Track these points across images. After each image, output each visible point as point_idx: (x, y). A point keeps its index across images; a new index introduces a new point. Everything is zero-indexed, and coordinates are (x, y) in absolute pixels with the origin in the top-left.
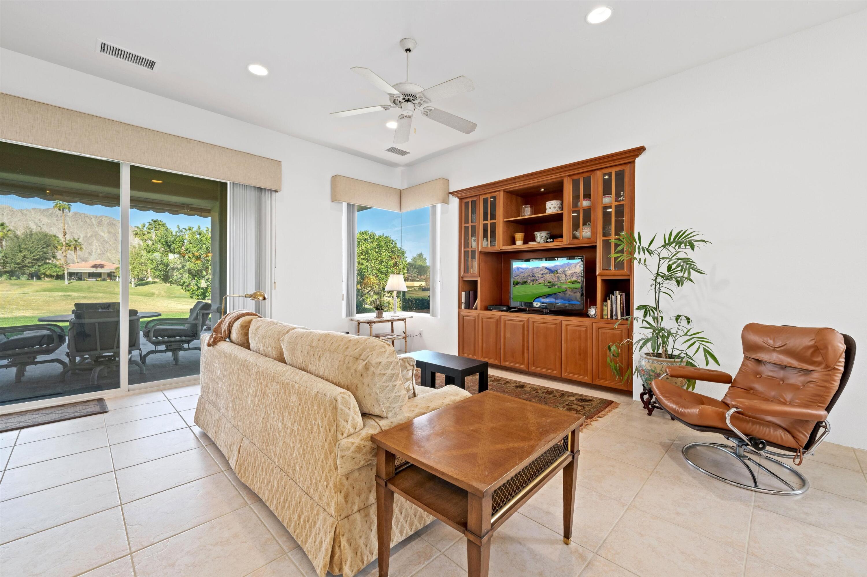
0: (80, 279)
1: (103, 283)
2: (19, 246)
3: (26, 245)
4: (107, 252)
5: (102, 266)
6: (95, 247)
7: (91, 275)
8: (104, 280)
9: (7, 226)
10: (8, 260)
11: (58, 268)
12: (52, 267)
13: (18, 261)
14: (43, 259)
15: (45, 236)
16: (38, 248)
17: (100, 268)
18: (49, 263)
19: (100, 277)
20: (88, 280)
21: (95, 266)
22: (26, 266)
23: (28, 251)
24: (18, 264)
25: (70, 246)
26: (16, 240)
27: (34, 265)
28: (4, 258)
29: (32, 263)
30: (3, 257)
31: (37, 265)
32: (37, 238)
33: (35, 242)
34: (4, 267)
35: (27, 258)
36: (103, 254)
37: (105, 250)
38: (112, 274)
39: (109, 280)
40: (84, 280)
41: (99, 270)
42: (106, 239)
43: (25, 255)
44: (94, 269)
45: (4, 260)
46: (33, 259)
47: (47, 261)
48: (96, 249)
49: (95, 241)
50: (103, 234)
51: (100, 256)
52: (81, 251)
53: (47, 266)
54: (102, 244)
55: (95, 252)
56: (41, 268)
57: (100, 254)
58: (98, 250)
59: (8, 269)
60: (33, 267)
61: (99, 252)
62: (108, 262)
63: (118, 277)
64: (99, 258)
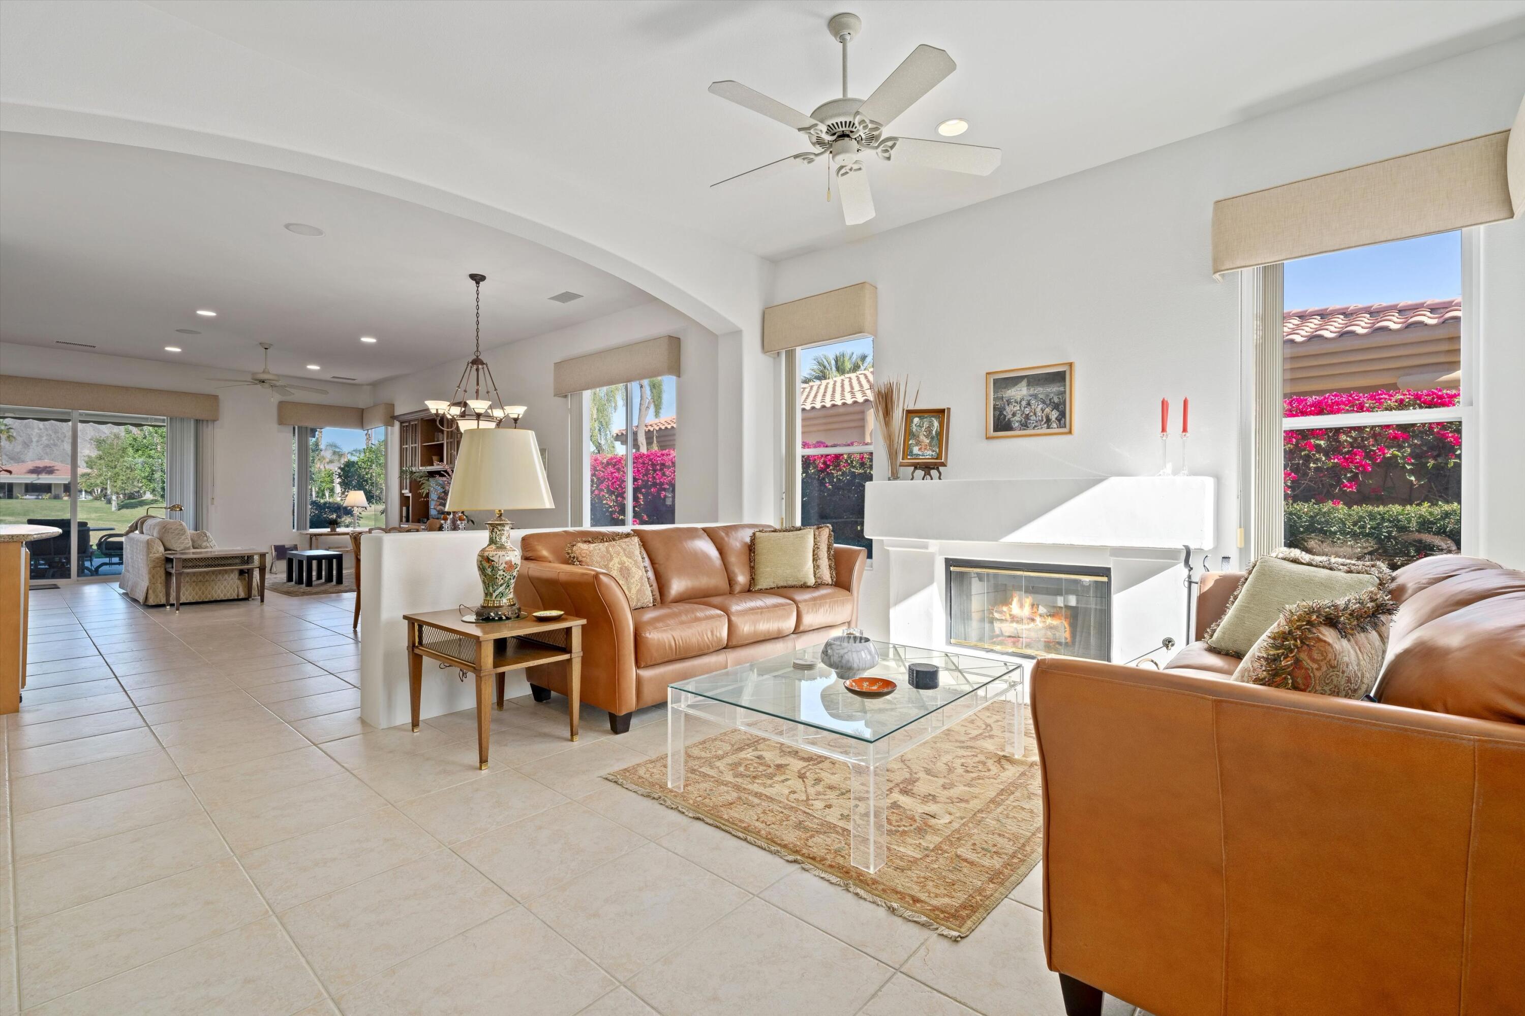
0: (10, 496)
1: (56, 503)
4: (63, 441)
5: (50, 471)
6: (36, 431)
7: (31, 488)
8: (57, 497)
17: (46, 473)
19: (48, 493)
20: (25, 497)
21: (36, 471)
36: (55, 445)
37: (58, 438)
39: (66, 498)
40: (17, 498)
41: (44, 479)
44: (34, 476)
48: (40, 436)
51: (48, 450)
52: (10, 441)
55: (38, 441)
57: (47, 446)
58: (44, 439)
61: (46, 442)
62: (61, 461)
63: (84, 493)
64: (47, 454)
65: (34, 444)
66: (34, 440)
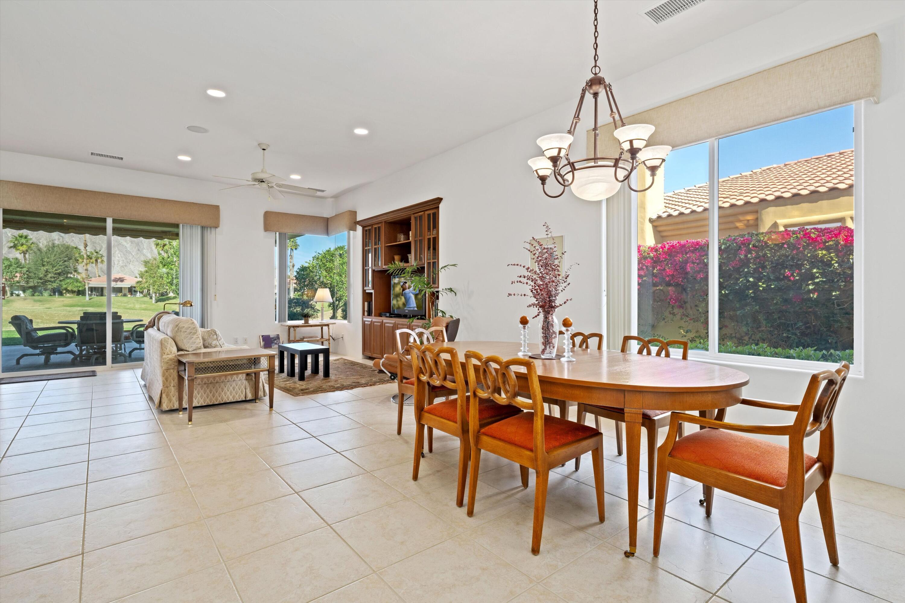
0: (102, 294)
1: (124, 299)
2: (42, 260)
3: (48, 258)
4: (129, 264)
5: (122, 280)
6: (117, 258)
8: (125, 295)
9: (31, 239)
10: (32, 275)
11: (80, 282)
12: (73, 282)
13: (41, 276)
14: (64, 273)
15: (67, 248)
16: (60, 261)
17: (120, 282)
18: (71, 277)
19: (121, 293)
21: (116, 280)
22: (48, 281)
23: (51, 265)
24: (41, 279)
25: (91, 258)
26: (38, 253)
27: (56, 280)
28: (27, 273)
29: (54, 278)
30: (27, 271)
31: (59, 279)
32: (59, 251)
33: (57, 255)
34: (27, 282)
35: (50, 272)
36: (126, 266)
38: (133, 289)
39: (129, 296)
40: (105, 296)
41: (120, 285)
42: (129, 249)
43: (47, 269)
44: (115, 283)
45: (27, 275)
46: (55, 274)
47: (69, 275)
48: (119, 261)
49: (117, 252)
50: (125, 244)
51: (123, 269)
52: (102, 263)
53: (68, 281)
54: (124, 254)
56: (63, 283)
57: (122, 267)
58: (121, 262)
59: (31, 284)
60: (55, 282)
61: (122, 265)
62: (129, 275)
63: (138, 293)
64: (122, 271)
65: (116, 266)
66: (116, 263)
